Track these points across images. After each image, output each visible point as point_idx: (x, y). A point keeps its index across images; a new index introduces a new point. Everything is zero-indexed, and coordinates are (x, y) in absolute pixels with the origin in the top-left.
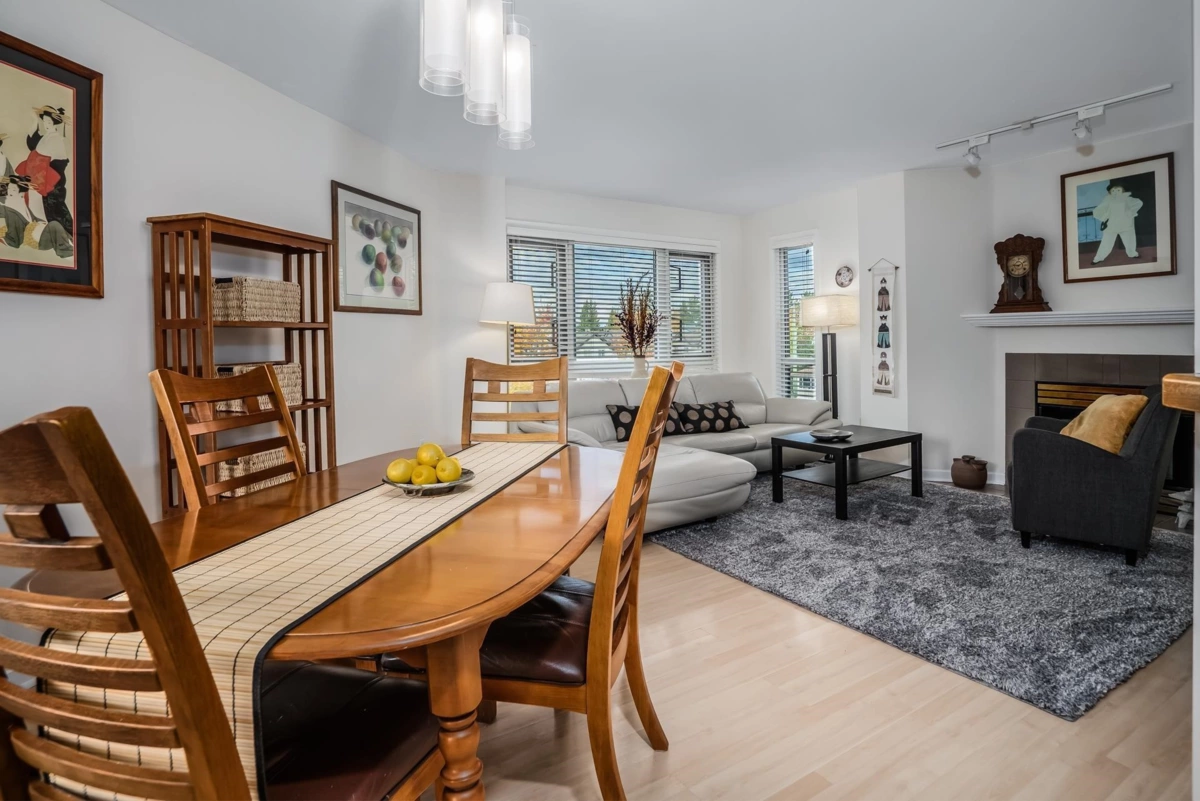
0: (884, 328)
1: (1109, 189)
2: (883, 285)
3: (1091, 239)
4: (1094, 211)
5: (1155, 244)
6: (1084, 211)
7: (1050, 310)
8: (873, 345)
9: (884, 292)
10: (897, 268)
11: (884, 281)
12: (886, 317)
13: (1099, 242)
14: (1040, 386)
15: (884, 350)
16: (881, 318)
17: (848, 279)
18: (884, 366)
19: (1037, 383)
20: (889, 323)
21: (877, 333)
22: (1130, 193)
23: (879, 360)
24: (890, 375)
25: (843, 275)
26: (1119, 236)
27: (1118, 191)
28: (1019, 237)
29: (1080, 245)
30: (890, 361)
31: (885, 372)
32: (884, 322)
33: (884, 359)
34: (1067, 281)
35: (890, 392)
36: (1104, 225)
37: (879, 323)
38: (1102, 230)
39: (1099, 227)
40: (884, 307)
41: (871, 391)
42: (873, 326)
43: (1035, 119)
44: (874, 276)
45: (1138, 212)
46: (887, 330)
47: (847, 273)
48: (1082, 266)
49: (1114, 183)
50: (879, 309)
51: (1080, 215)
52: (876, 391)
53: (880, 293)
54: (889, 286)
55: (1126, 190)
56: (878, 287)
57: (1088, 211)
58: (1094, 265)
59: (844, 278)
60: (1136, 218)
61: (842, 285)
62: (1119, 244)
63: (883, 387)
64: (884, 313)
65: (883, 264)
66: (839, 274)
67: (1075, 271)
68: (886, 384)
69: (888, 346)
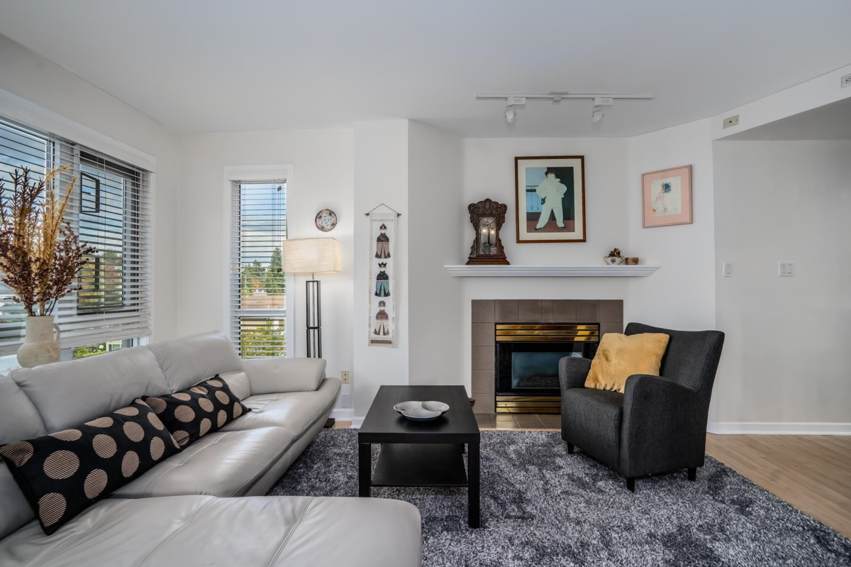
0: (383, 276)
1: (546, 174)
2: (383, 231)
3: (535, 210)
4: (537, 189)
5: (574, 220)
6: (530, 188)
7: (508, 263)
8: (370, 293)
9: (383, 239)
10: (399, 215)
11: (383, 227)
12: (385, 265)
13: (540, 213)
14: (499, 327)
15: (382, 298)
16: (380, 265)
17: (330, 223)
18: (382, 315)
19: (496, 324)
20: (389, 271)
21: (375, 280)
22: (559, 180)
23: (377, 309)
24: (390, 325)
25: (326, 218)
26: (552, 210)
27: (552, 176)
28: (488, 200)
29: (528, 213)
30: (389, 309)
31: (384, 322)
32: (383, 270)
33: (382, 308)
34: (519, 241)
35: (390, 342)
36: (543, 201)
37: (378, 270)
38: (542, 204)
39: (540, 201)
40: (383, 254)
41: (367, 341)
42: (370, 274)
43: (566, 94)
44: (373, 220)
45: (564, 194)
46: (387, 278)
47: (329, 217)
48: (529, 231)
49: (550, 170)
50: (378, 256)
51: (528, 191)
52: (373, 342)
53: (379, 240)
54: (389, 233)
55: (557, 177)
56: (378, 233)
57: (533, 188)
58: (536, 230)
59: (326, 221)
60: (563, 198)
61: (322, 229)
62: (552, 217)
63: (381, 337)
64: (383, 260)
65: (383, 210)
66: (319, 216)
67: (524, 235)
68: (384, 334)
69: (387, 295)
